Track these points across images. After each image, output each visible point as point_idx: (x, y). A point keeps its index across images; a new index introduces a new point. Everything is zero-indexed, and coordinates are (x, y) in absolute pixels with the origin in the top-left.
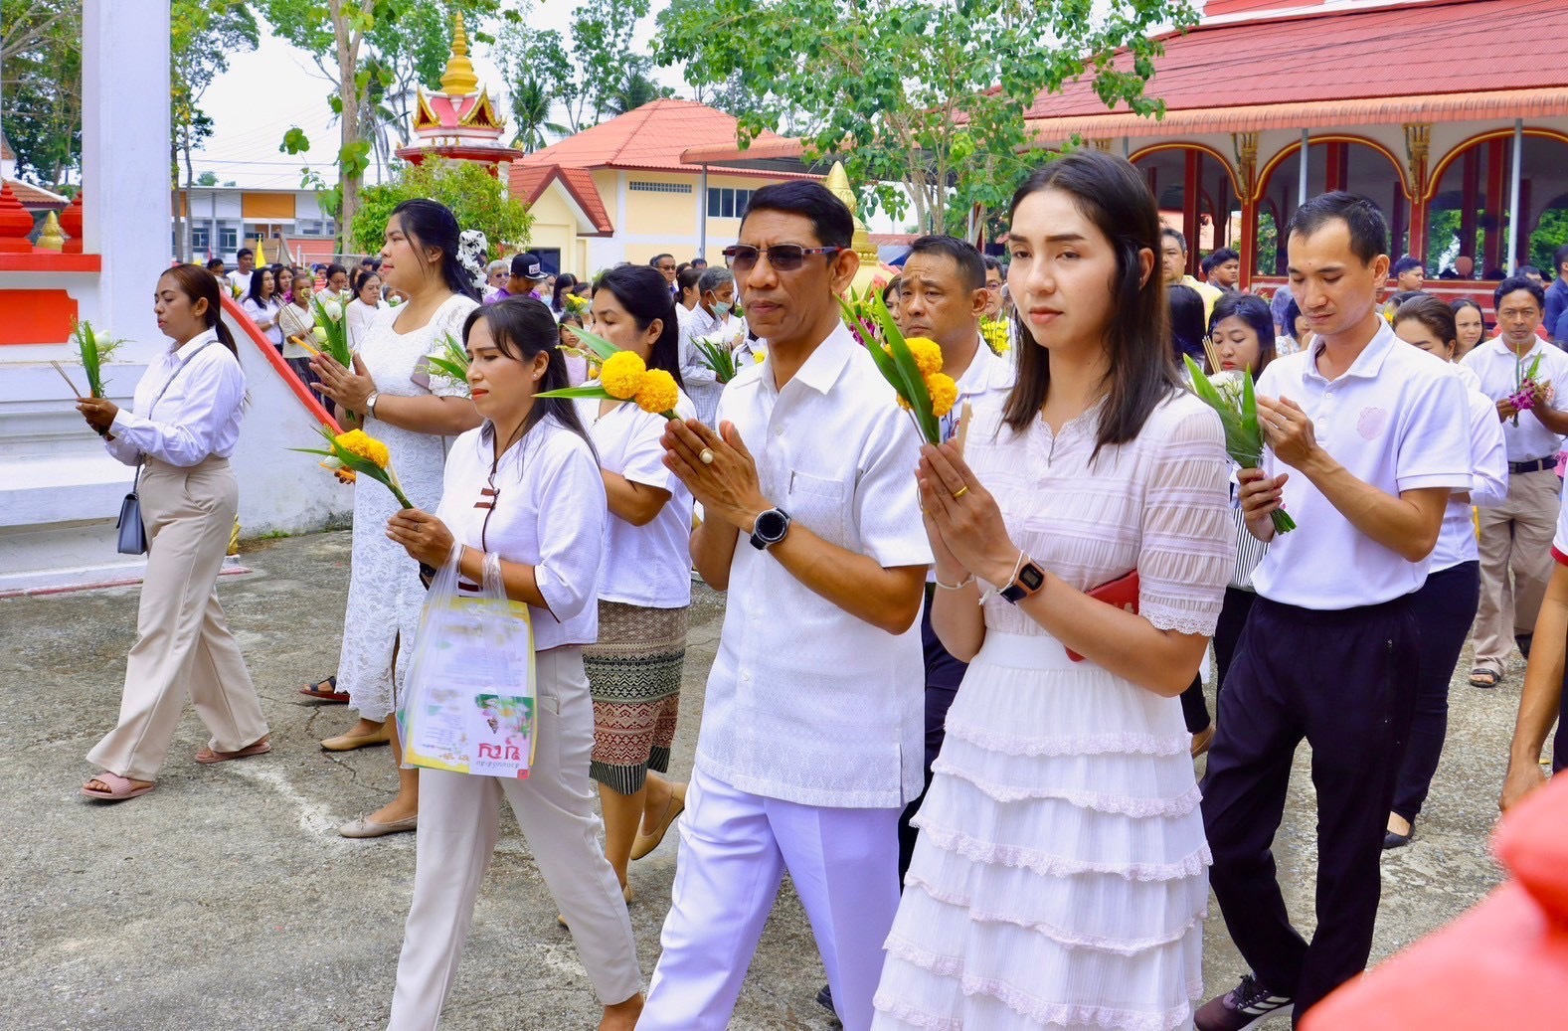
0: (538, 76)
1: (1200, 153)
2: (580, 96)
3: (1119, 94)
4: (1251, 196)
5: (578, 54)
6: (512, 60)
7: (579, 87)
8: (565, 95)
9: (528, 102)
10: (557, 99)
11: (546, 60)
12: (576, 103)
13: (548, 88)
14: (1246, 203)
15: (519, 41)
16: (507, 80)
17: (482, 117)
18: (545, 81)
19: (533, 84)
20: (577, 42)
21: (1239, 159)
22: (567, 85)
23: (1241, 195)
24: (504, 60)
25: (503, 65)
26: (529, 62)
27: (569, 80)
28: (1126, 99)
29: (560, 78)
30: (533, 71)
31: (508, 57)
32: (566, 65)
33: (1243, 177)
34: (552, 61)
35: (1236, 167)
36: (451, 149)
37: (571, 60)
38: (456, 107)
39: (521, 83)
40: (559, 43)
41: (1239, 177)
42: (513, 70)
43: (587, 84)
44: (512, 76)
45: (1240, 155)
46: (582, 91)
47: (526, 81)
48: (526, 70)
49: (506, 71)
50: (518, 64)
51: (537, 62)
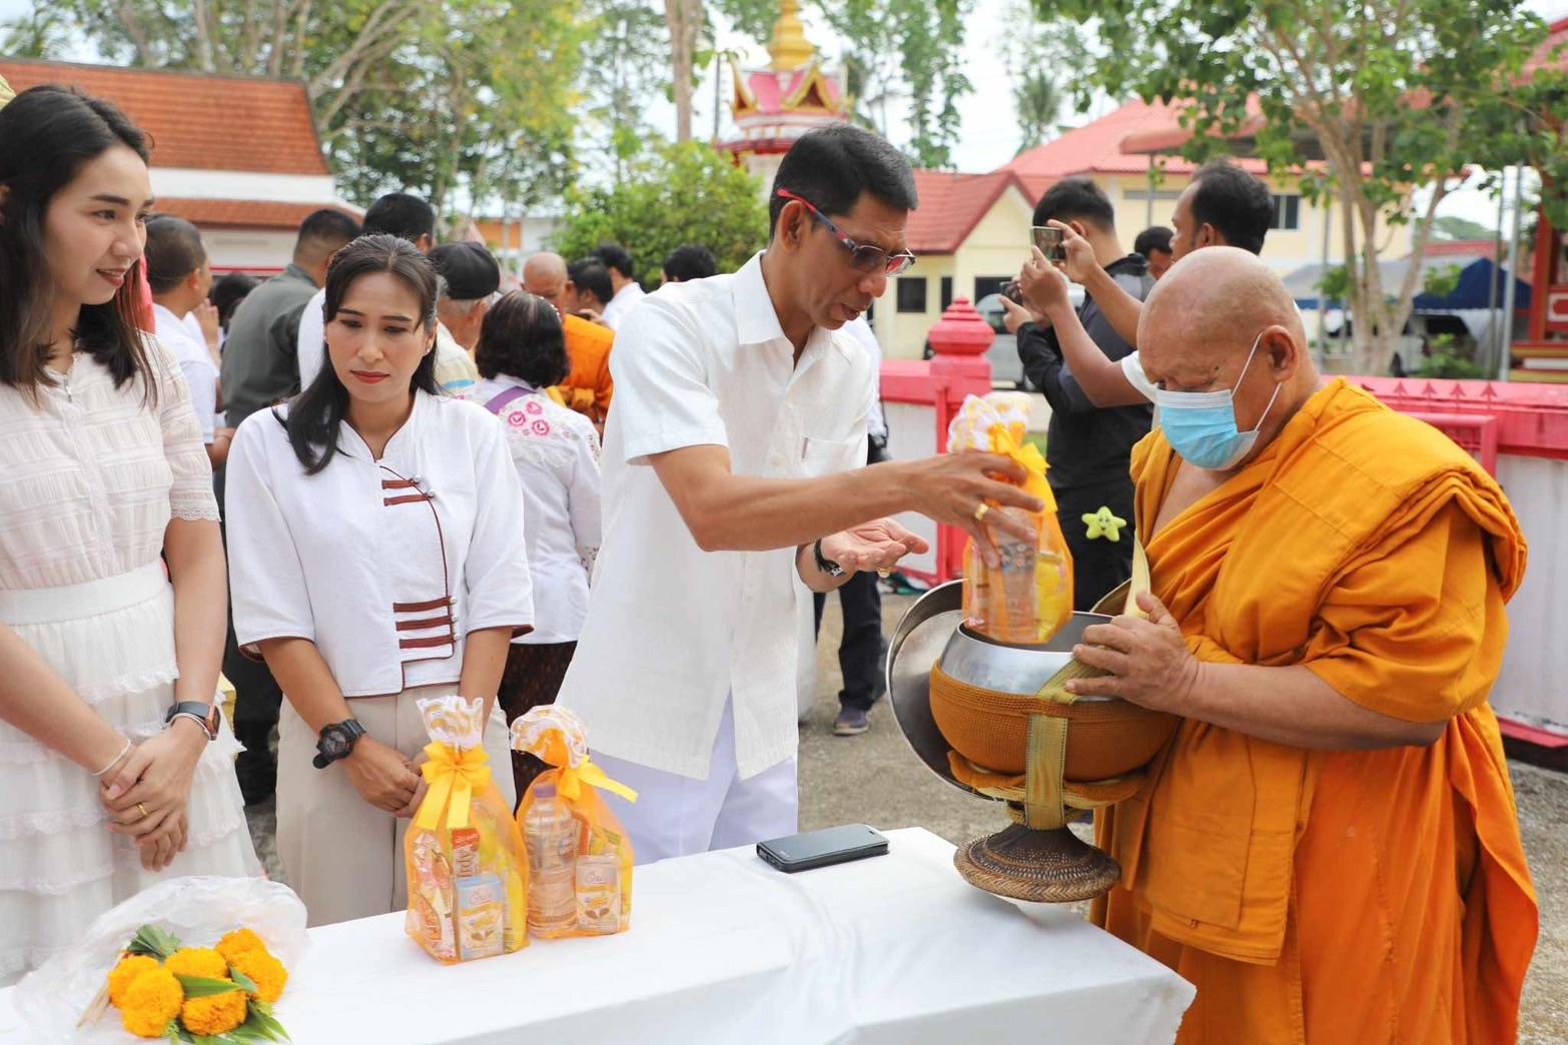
0: (1051, 67)
6: (1017, 49)
9: (1034, 98)
13: (1061, 82)
16: (1009, 73)
17: (813, 97)
18: (1059, 73)
19: (1042, 79)
24: (1006, 49)
25: (1005, 57)
26: (1039, 51)
30: (1045, 63)
31: (1012, 45)
36: (770, 142)
38: (784, 85)
39: (1025, 73)
42: (1018, 61)
44: (1016, 68)
47: (1034, 74)
48: (1034, 60)
49: (1008, 62)
50: (1024, 54)
51: (1050, 51)
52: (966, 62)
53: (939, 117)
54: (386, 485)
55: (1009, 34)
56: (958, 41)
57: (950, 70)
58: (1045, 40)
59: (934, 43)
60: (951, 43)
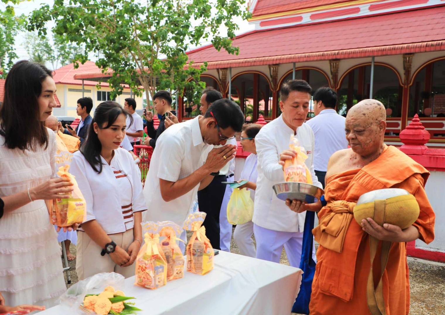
0: (41, 53)
1: (259, 75)
2: (56, 60)
3: (222, 46)
4: (276, 89)
5: (56, 45)
6: (31, 47)
7: (56, 57)
8: (51, 60)
10: (48, 61)
11: (44, 48)
12: (55, 62)
13: (44, 57)
14: (274, 92)
15: (33, 40)
16: (29, 53)
18: (44, 55)
19: (39, 56)
20: (55, 42)
21: (271, 76)
22: (52, 56)
23: (272, 89)
24: (27, 47)
25: (27, 49)
26: (37, 48)
27: (52, 55)
28: (224, 47)
29: (49, 54)
30: (39, 52)
31: (29, 46)
32: (51, 50)
33: (273, 83)
34: (46, 48)
35: (271, 79)
37: (53, 48)
39: (34, 54)
40: (48, 42)
41: (272, 83)
42: (31, 51)
43: (59, 56)
44: (31, 52)
45: (272, 74)
46: (57, 59)
47: (36, 54)
48: (36, 50)
49: (28, 50)
50: (33, 48)
51: (40, 48)
52: (15, 49)
53: (7, 64)
54: (115, 172)
55: (28, 42)
56: (13, 43)
57: (10, 51)
58: (39, 45)
59: (5, 43)
60: (10, 43)
